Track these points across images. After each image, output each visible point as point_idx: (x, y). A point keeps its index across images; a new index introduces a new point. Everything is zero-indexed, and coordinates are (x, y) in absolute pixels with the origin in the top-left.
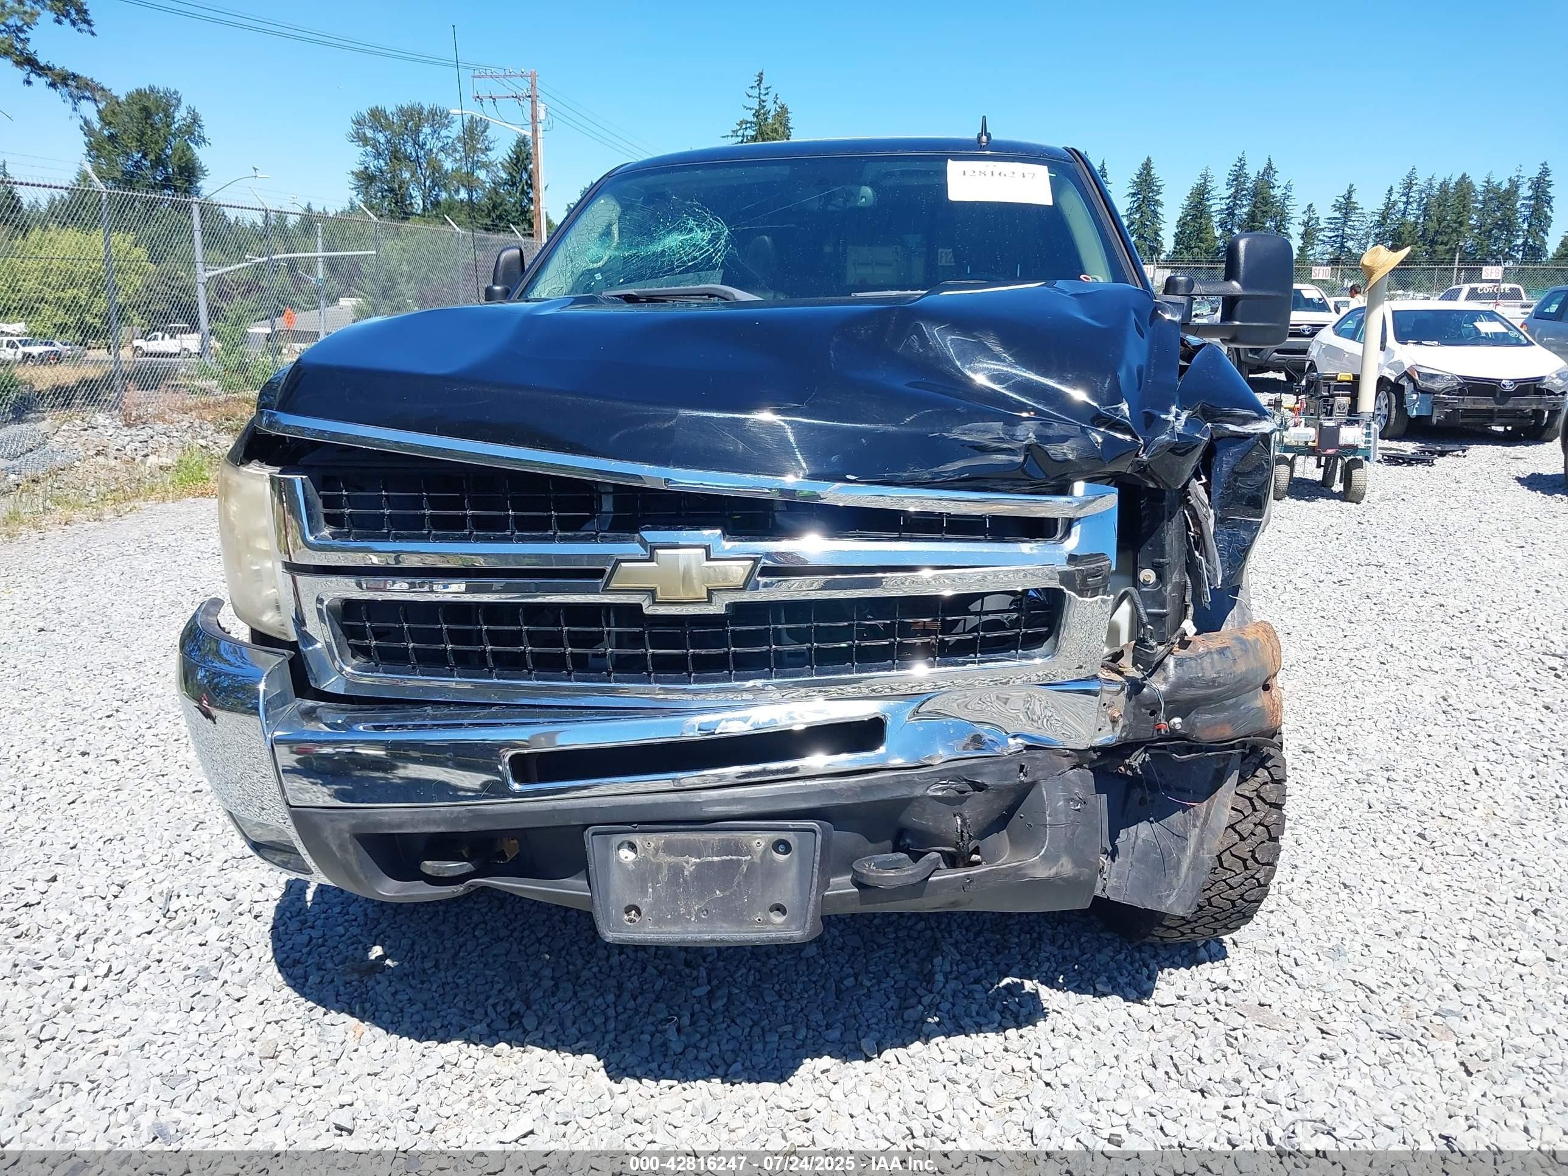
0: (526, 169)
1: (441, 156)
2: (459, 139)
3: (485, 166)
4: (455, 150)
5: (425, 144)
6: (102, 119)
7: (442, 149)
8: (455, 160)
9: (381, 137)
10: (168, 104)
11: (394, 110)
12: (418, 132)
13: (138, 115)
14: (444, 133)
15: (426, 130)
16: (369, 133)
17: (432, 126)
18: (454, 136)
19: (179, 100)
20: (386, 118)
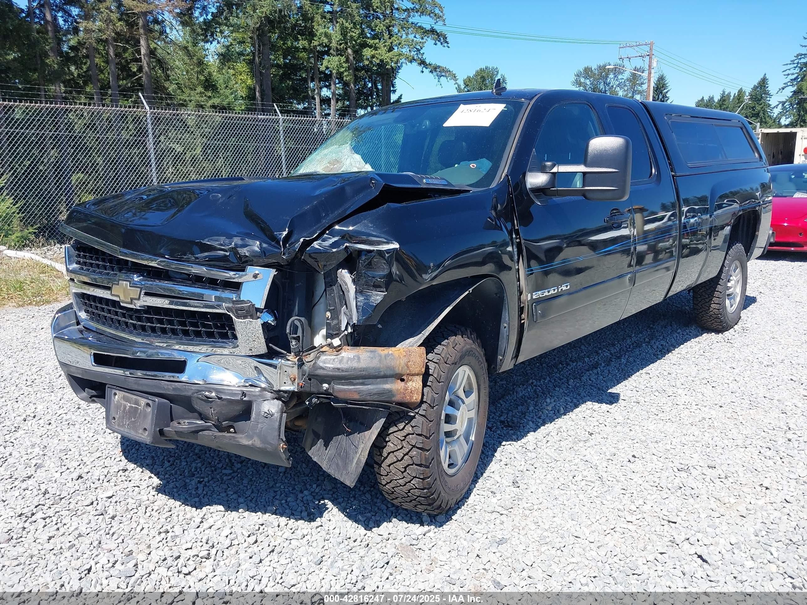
0: (661, 93)
1: (618, 89)
2: (628, 80)
3: (640, 93)
4: (625, 86)
5: (610, 83)
6: (465, 84)
7: (618, 85)
8: (625, 91)
9: (588, 82)
10: (493, 74)
11: (596, 67)
12: (607, 77)
13: (479, 80)
14: (620, 77)
15: (611, 76)
16: (582, 80)
17: (614, 74)
18: (625, 78)
19: (498, 72)
20: (592, 71)
